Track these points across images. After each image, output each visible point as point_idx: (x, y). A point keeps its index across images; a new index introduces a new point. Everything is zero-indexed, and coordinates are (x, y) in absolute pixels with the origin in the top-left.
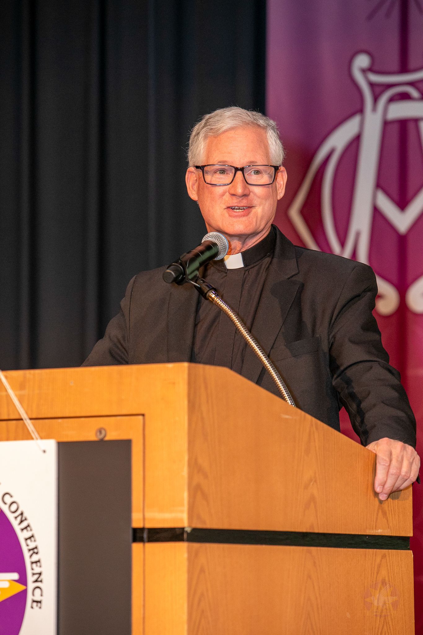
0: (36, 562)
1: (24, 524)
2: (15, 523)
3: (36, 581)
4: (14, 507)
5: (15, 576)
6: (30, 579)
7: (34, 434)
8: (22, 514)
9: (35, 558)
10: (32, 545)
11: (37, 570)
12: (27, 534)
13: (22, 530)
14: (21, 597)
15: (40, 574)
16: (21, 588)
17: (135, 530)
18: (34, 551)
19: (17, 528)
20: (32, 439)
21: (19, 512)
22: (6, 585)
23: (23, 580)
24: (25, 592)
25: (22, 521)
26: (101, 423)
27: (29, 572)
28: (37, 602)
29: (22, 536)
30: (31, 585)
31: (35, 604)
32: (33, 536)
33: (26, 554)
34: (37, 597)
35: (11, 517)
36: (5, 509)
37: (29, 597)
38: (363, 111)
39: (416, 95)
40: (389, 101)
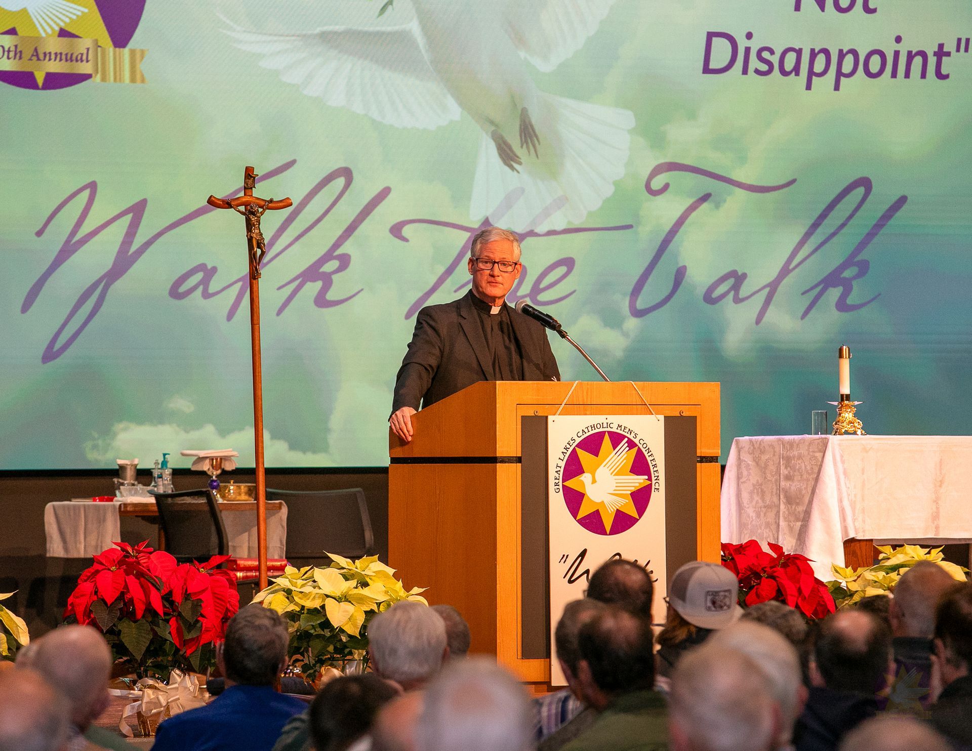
0: (656, 471)
1: (650, 454)
2: (645, 453)
3: (656, 480)
4: (645, 446)
5: (646, 477)
6: (653, 479)
7: (654, 413)
8: (649, 449)
9: (655, 469)
10: (654, 463)
11: (656, 475)
13: (649, 456)
14: (650, 486)
15: (658, 476)
16: (649, 482)
17: (698, 457)
18: (655, 466)
19: (647, 456)
20: (653, 414)
21: (647, 448)
22: (642, 481)
23: (650, 479)
24: (651, 484)
25: (648, 452)
26: (682, 408)
27: (653, 476)
28: (657, 489)
29: (649, 459)
30: (654, 482)
31: (656, 490)
32: (654, 459)
33: (651, 468)
34: (657, 487)
35: (643, 450)
36: (641, 446)
37: (653, 487)
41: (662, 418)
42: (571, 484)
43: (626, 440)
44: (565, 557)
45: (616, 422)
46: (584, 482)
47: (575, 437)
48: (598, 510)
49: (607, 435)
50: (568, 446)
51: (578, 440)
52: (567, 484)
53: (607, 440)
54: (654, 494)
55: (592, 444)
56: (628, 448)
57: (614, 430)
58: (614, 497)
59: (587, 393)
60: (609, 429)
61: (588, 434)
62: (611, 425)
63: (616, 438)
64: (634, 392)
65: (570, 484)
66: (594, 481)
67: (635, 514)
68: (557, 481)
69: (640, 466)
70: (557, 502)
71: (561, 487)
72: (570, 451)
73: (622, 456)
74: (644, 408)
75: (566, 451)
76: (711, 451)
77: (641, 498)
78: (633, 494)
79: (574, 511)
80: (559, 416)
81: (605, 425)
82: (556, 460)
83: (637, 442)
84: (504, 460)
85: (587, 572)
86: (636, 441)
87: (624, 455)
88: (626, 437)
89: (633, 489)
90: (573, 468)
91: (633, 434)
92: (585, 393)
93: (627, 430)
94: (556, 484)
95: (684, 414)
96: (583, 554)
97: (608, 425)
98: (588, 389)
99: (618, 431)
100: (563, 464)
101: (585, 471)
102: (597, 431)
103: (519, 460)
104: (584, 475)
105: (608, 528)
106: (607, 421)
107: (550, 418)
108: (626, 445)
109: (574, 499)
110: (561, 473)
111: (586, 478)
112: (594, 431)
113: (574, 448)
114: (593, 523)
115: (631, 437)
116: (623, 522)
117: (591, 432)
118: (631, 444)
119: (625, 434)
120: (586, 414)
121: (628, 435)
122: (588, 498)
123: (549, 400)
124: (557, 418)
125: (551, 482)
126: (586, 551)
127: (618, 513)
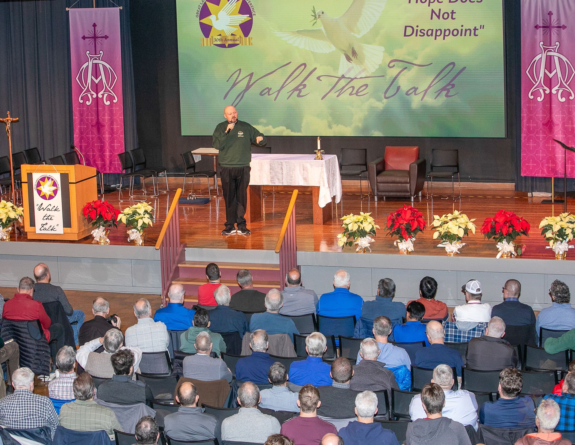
2: (56, 182)
4: (56, 180)
17: (70, 183)
24: (57, 189)
27: (58, 187)
32: (58, 183)
33: (57, 185)
38: (89, 61)
39: (98, 59)
40: (93, 60)
41: (59, 174)
44: (38, 205)
45: (48, 174)
46: (41, 188)
48: (45, 194)
49: (46, 178)
51: (40, 179)
53: (46, 179)
54: (58, 191)
55: (43, 179)
57: (48, 176)
58: (49, 191)
59: (42, 168)
61: (42, 177)
63: (49, 178)
64: (54, 167)
65: (38, 188)
66: (44, 188)
67: (54, 196)
69: (55, 184)
70: (35, 193)
71: (36, 189)
73: (50, 182)
74: (55, 171)
75: (37, 181)
76: (72, 181)
77: (55, 192)
79: (39, 195)
82: (35, 183)
84: (24, 183)
85: (43, 208)
86: (53, 179)
90: (39, 185)
95: (65, 173)
97: (47, 175)
100: (36, 184)
101: (41, 185)
102: (44, 176)
103: (26, 183)
105: (48, 199)
106: (46, 174)
107: (33, 173)
109: (39, 192)
110: (36, 186)
114: (44, 197)
115: (52, 178)
116: (51, 197)
118: (52, 180)
120: (42, 172)
122: (43, 191)
123: (33, 169)
124: (35, 173)
125: (34, 188)
126: (42, 204)
127: (50, 195)
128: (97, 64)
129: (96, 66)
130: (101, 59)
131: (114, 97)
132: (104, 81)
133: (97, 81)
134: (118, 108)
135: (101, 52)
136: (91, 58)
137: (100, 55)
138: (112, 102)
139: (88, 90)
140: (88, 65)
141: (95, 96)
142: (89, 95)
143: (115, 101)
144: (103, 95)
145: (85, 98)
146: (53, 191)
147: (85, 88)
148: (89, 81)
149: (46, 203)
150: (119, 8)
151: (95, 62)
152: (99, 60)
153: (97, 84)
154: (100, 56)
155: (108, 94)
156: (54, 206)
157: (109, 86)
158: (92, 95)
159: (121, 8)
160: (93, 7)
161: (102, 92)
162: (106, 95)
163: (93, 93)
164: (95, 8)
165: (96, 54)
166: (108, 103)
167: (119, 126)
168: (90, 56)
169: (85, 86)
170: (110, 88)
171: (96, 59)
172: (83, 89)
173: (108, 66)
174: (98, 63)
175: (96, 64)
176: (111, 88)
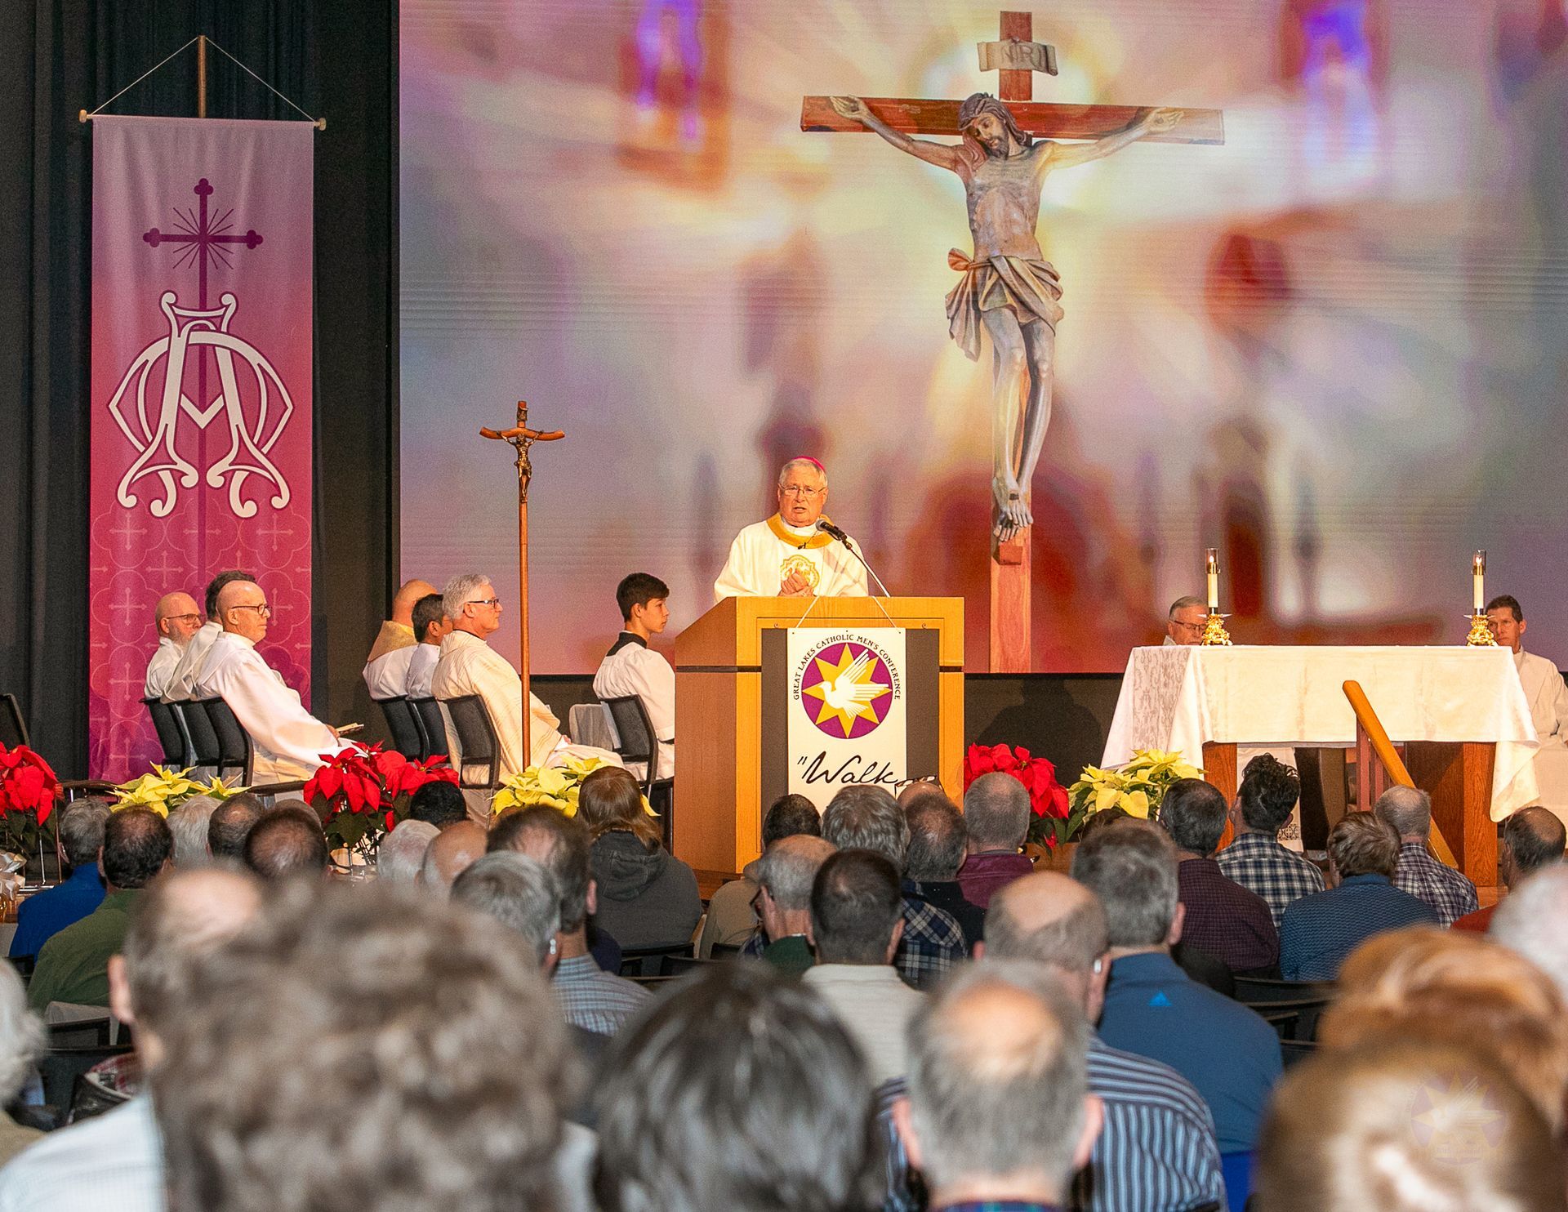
0: (897, 680)
1: (890, 664)
2: (886, 663)
4: (886, 656)
5: (887, 685)
6: (894, 687)
8: (889, 659)
9: (896, 678)
10: (895, 672)
12: (892, 668)
13: (890, 666)
14: (890, 694)
15: (899, 685)
16: (890, 690)
17: (941, 667)
18: (896, 675)
19: (887, 665)
20: (894, 627)
22: (880, 689)
23: (891, 687)
24: (892, 692)
25: (889, 662)
26: (924, 621)
27: (893, 684)
28: (898, 696)
29: (890, 669)
30: (894, 690)
31: (896, 697)
32: (895, 668)
33: (892, 677)
34: (898, 694)
35: (884, 661)
36: (881, 657)
37: (894, 695)
38: (170, 335)
39: (213, 328)
40: (192, 330)
41: (903, 631)
42: (812, 691)
43: (866, 651)
44: (803, 760)
45: (856, 634)
46: (823, 690)
47: (815, 648)
48: (837, 716)
49: (847, 648)
50: (808, 656)
51: (818, 651)
52: (807, 691)
53: (847, 651)
54: (894, 701)
55: (832, 654)
56: (868, 659)
57: (854, 641)
58: (853, 703)
59: (828, 607)
60: (849, 641)
61: (828, 645)
62: (852, 637)
63: (856, 650)
64: (876, 606)
65: (810, 691)
66: (834, 689)
67: (875, 720)
68: (796, 689)
69: (881, 674)
70: (796, 709)
71: (800, 694)
72: (809, 661)
74: (884, 621)
75: (804, 661)
76: (954, 661)
77: (882, 705)
78: (873, 701)
79: (814, 716)
80: (800, 629)
81: (845, 637)
82: (795, 670)
83: (878, 654)
84: (743, 669)
85: (826, 773)
86: (877, 652)
87: (864, 665)
88: (866, 648)
89: (874, 697)
90: (813, 676)
91: (874, 646)
92: (826, 608)
93: (867, 642)
94: (796, 692)
95: (927, 627)
96: (822, 756)
97: (849, 637)
98: (829, 603)
99: (859, 643)
100: (802, 673)
101: (824, 678)
102: (837, 642)
103: (758, 669)
104: (824, 683)
105: (848, 734)
106: (847, 633)
107: (790, 631)
108: (867, 655)
109: (813, 706)
110: (801, 681)
111: (825, 686)
112: (834, 643)
113: (814, 659)
114: (833, 727)
115: (872, 648)
116: (862, 727)
117: (831, 644)
118: (872, 655)
119: (866, 646)
120: (827, 627)
121: (869, 647)
122: (827, 704)
123: (790, 613)
124: (797, 630)
125: (791, 689)
126: (824, 753)
127: (858, 718)
128: (209, 349)
129: (202, 358)
130: (224, 328)
131: (277, 486)
132: (236, 418)
133: (202, 419)
134: (290, 532)
135: (228, 299)
136: (182, 322)
137: (220, 312)
138: (265, 509)
139: (161, 457)
140: (168, 353)
141: (191, 479)
142: (166, 477)
143: (278, 503)
144: (228, 476)
145: (149, 489)
146: (874, 702)
147: (148, 445)
148: (168, 417)
149: (839, 750)
150: (315, 124)
151: (199, 338)
152: (218, 330)
153: (203, 432)
154: (222, 317)
155: (251, 472)
156: (875, 764)
157: (256, 440)
158: (178, 476)
159: (322, 124)
160: (195, 114)
161: (224, 465)
162: (239, 478)
163: (182, 466)
164: (207, 116)
165: (203, 308)
166: (249, 510)
167: (290, 607)
168: (176, 316)
169: (150, 438)
170: (258, 447)
171: (204, 328)
172: (141, 448)
173: (254, 358)
174: (214, 346)
175: (203, 347)
176: (265, 450)
